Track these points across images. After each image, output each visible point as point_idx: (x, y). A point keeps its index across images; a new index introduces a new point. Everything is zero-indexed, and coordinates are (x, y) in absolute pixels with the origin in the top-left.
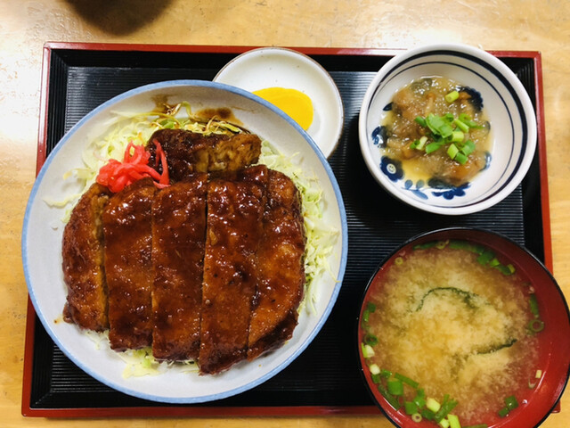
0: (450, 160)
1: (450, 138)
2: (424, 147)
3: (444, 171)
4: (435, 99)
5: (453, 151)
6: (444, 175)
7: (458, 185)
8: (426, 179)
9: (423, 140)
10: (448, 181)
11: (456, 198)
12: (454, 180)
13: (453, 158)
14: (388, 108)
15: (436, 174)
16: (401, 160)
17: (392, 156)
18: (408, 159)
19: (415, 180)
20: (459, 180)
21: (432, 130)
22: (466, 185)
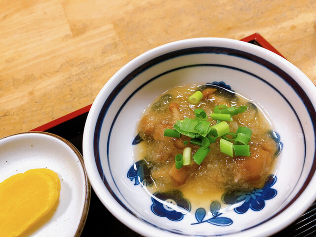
0: (230, 159)
1: (213, 133)
2: (192, 159)
3: (232, 176)
4: (178, 108)
5: (227, 146)
6: (236, 181)
7: (261, 185)
8: (218, 197)
9: (187, 152)
10: (246, 186)
11: (268, 203)
12: (252, 180)
13: (232, 155)
14: (137, 140)
15: (226, 184)
16: (175, 188)
17: (163, 188)
18: (183, 182)
19: (206, 205)
20: (258, 178)
21: (188, 135)
22: (271, 180)
